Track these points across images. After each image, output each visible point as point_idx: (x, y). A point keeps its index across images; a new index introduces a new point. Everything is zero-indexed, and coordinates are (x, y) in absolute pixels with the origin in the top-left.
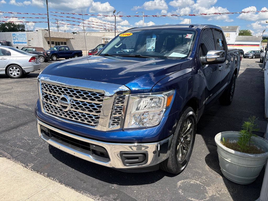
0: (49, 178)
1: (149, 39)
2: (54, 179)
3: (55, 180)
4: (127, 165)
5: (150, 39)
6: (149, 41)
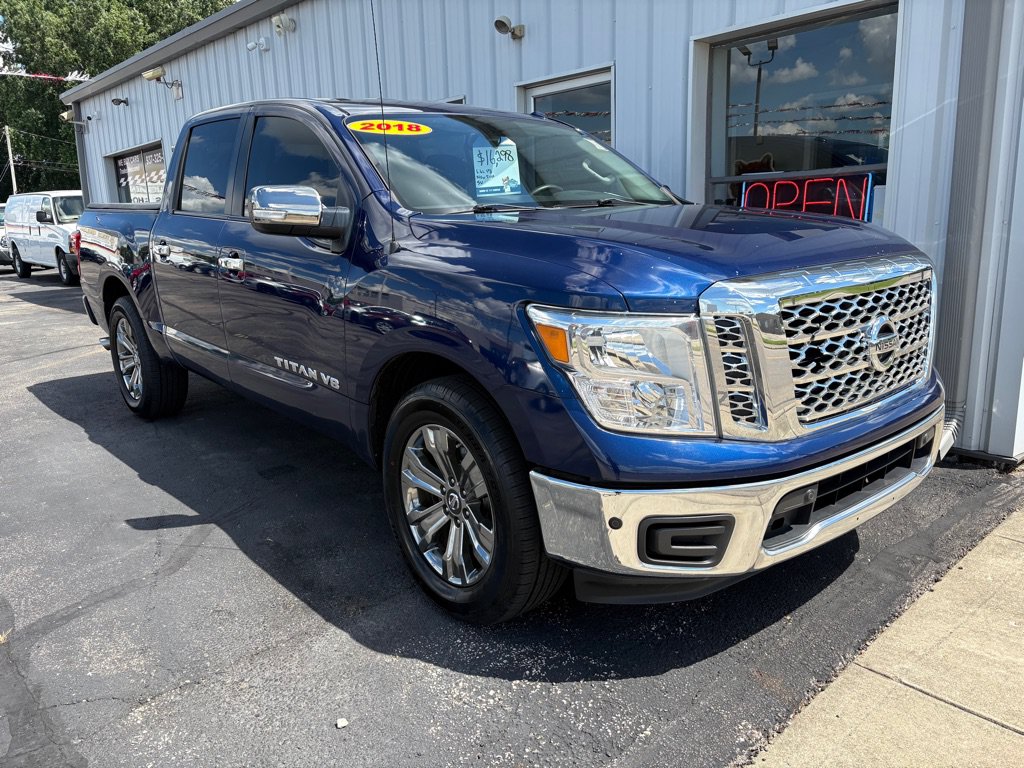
1: (483, 150)
5: (488, 149)
6: (484, 156)
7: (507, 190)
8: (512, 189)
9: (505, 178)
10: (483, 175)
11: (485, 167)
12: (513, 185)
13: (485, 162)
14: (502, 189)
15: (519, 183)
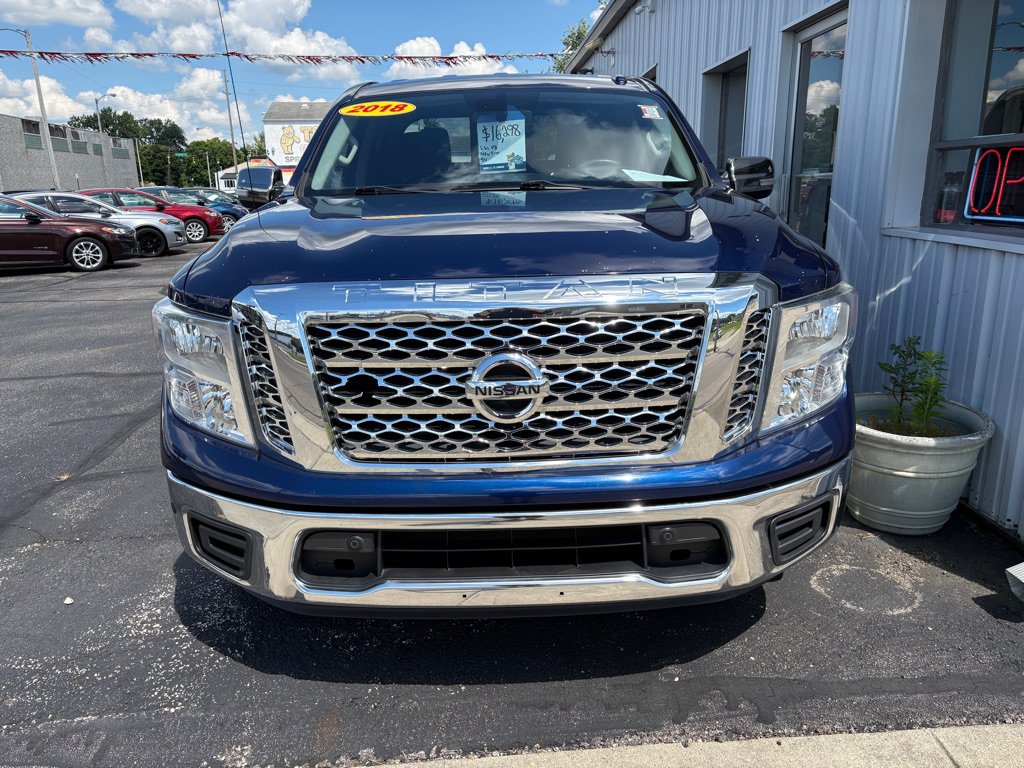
0: (397, 761)
1: (488, 126)
2: (428, 754)
3: (438, 752)
4: (785, 558)
5: (495, 124)
6: (489, 131)
7: (512, 168)
8: (517, 167)
9: (510, 153)
10: (487, 151)
11: (490, 143)
12: (519, 162)
13: (490, 139)
14: (506, 166)
15: (525, 160)
